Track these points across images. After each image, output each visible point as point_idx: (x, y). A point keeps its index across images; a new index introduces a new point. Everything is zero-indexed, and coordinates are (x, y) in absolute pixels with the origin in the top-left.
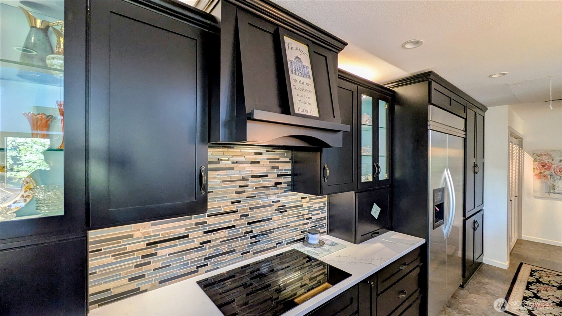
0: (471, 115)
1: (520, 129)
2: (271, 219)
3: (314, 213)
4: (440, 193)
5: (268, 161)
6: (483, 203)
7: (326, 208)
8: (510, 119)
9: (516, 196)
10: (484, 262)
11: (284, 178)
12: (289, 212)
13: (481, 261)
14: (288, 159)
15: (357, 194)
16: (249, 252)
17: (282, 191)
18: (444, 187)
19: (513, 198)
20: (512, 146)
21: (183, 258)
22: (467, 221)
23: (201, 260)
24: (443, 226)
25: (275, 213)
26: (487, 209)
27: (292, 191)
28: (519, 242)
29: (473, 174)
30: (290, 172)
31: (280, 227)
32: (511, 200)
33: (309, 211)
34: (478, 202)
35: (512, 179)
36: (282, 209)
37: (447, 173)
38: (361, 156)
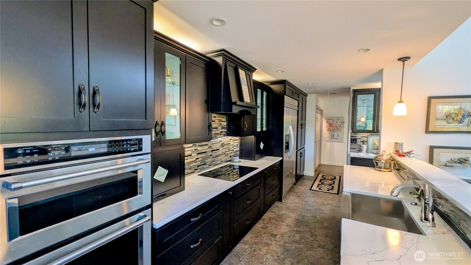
0: (300, 98)
1: (321, 106)
2: (219, 149)
3: (234, 147)
4: (288, 137)
5: (218, 121)
6: (305, 144)
7: (239, 145)
8: (317, 101)
9: (319, 141)
10: (304, 174)
11: (224, 129)
12: (225, 147)
13: (303, 174)
14: (225, 120)
15: (256, 137)
16: (211, 165)
17: (223, 136)
18: (289, 134)
19: (317, 142)
20: (318, 114)
21: (190, 165)
22: (298, 152)
23: (196, 167)
24: (288, 152)
25: (220, 147)
26: (306, 147)
27: (227, 136)
28: (320, 165)
29: (301, 128)
30: (226, 127)
31: (222, 154)
32: (316, 142)
33: (233, 147)
34: (303, 143)
35: (317, 132)
36: (223, 145)
37: (291, 127)
38: (257, 119)
